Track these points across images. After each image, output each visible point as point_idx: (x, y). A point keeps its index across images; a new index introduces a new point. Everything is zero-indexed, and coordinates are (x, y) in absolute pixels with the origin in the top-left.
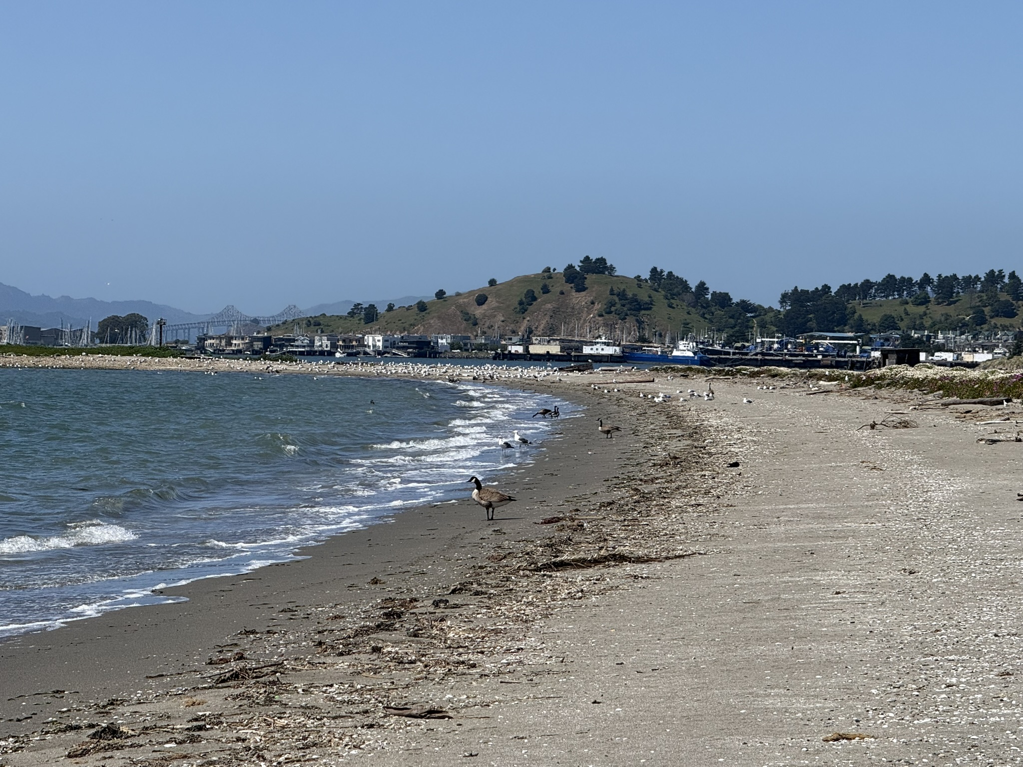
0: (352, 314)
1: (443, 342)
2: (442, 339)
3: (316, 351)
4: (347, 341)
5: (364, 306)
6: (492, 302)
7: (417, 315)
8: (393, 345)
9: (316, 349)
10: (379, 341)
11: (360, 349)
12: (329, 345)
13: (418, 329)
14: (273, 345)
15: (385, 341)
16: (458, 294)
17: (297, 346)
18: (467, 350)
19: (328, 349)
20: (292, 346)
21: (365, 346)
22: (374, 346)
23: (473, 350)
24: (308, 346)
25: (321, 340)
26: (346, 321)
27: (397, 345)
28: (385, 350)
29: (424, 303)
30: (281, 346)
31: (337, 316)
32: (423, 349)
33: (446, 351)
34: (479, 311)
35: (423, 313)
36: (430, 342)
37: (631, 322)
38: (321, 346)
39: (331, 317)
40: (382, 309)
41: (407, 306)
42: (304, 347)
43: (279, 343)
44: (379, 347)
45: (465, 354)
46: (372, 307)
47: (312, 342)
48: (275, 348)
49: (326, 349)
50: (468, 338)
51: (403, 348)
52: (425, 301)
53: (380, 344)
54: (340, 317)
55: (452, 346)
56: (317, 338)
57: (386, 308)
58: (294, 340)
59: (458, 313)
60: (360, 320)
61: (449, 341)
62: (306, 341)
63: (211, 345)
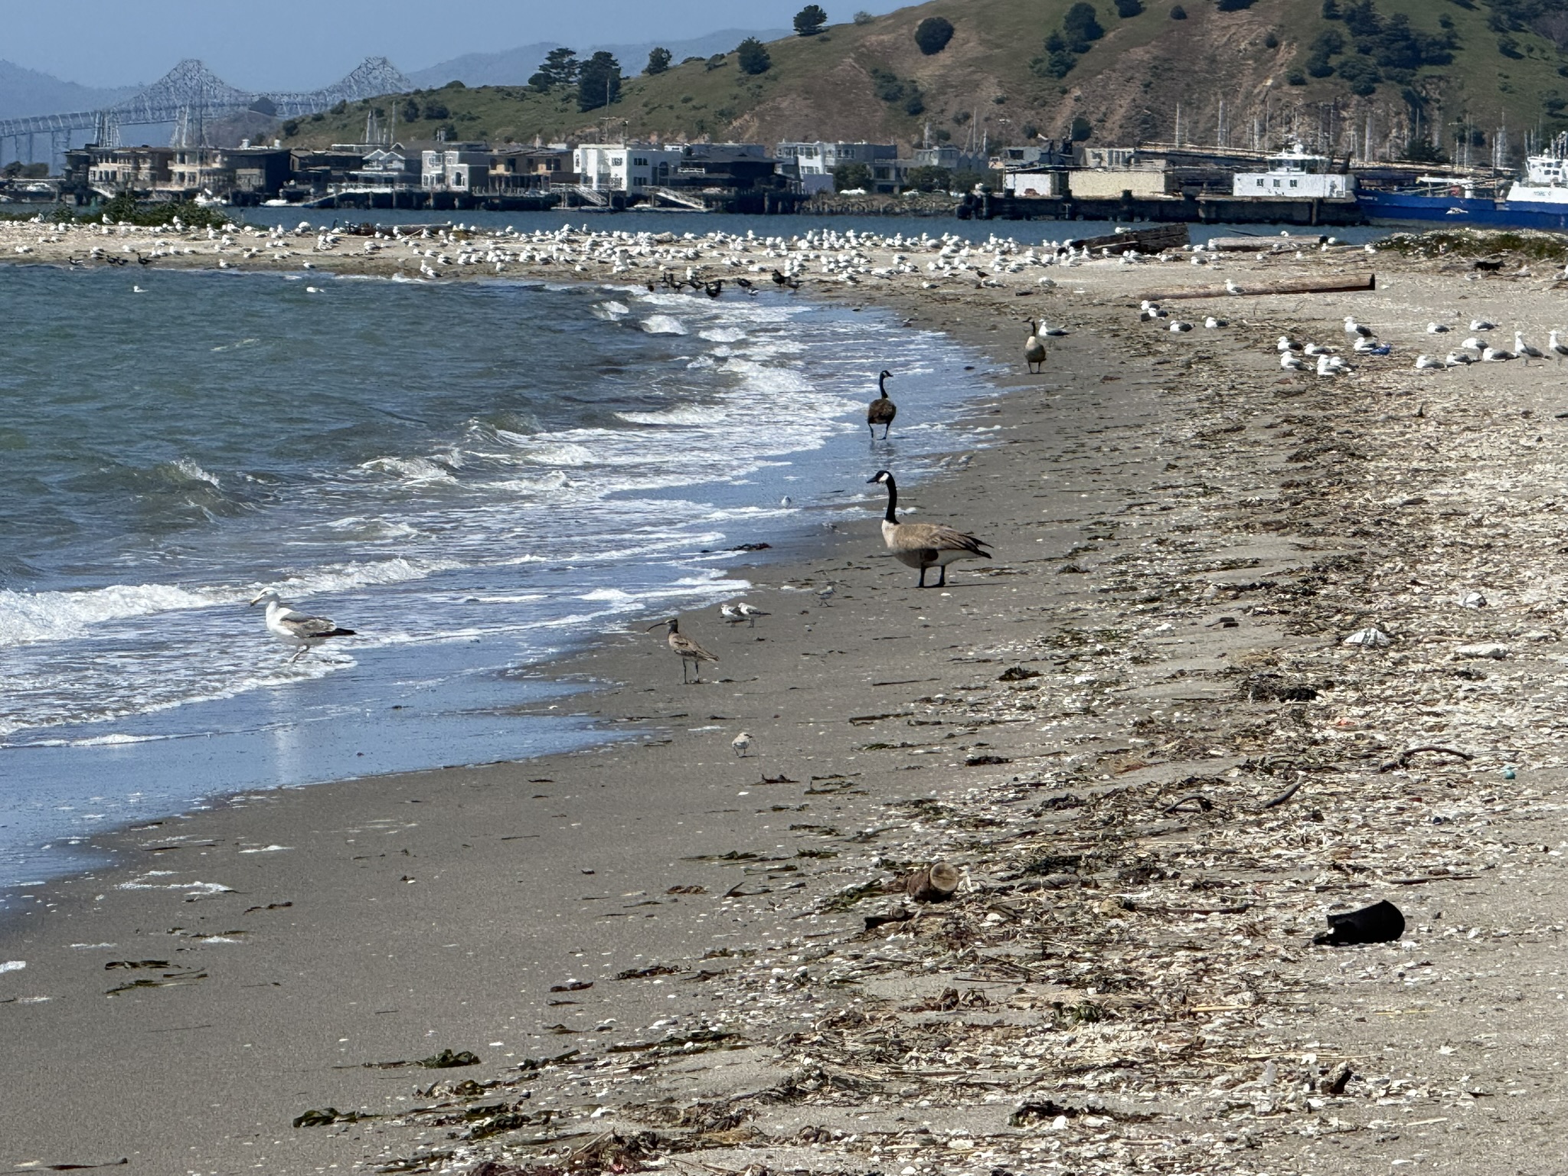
0: (542, 82)
1: (815, 164)
2: (810, 154)
3: (426, 196)
4: (521, 163)
5: (580, 58)
6: (966, 43)
7: (740, 83)
8: (662, 175)
9: (426, 188)
10: (617, 162)
11: (563, 189)
12: (465, 177)
13: (744, 128)
14: (294, 176)
15: (636, 162)
16: (864, 21)
17: (369, 181)
18: (887, 190)
19: (464, 188)
20: (354, 179)
21: (576, 179)
22: (604, 178)
23: (904, 188)
24: (403, 179)
25: (441, 159)
26: (527, 104)
27: (671, 176)
28: (637, 190)
29: (759, 46)
30: (321, 180)
31: (499, 90)
32: (751, 185)
33: (821, 192)
34: (925, 71)
35: (759, 79)
36: (772, 166)
37: (1388, 101)
38: (441, 179)
39: (478, 91)
40: (632, 67)
41: (708, 56)
42: (389, 181)
43: (313, 170)
44: (619, 181)
45: (881, 202)
46: (604, 59)
47: (414, 167)
48: (301, 187)
49: (455, 188)
50: (891, 152)
51: (693, 184)
52: (765, 40)
53: (621, 172)
54: (505, 93)
55: (841, 177)
56: (428, 155)
57: (647, 62)
58: (360, 163)
59: (865, 77)
60: (567, 99)
61: (831, 161)
62: (396, 165)
63: (109, 179)
